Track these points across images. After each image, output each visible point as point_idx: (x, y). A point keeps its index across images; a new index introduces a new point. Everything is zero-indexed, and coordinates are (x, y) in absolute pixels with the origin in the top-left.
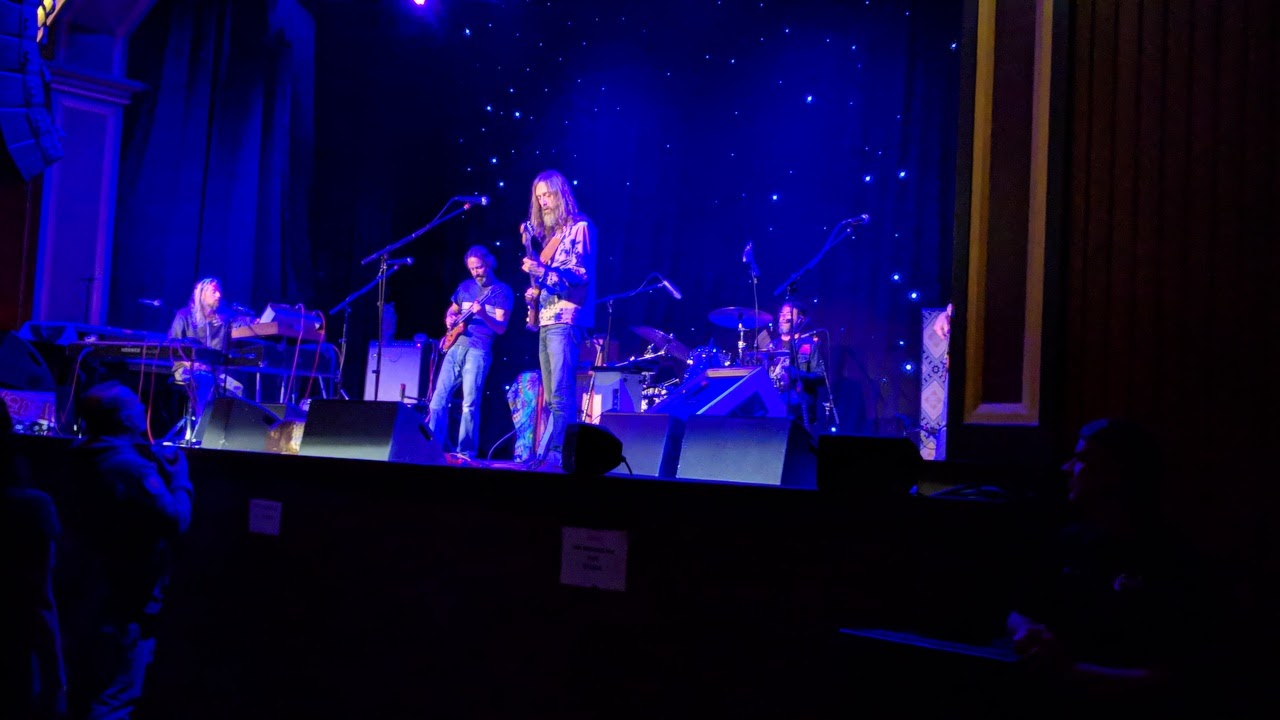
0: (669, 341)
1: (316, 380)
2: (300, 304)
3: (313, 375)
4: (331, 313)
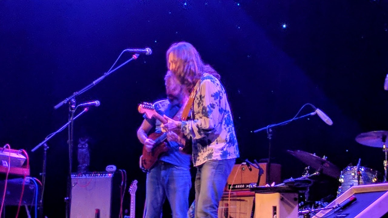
0: (323, 162)
1: (23, 208)
2: (8, 145)
3: (20, 204)
4: (33, 150)
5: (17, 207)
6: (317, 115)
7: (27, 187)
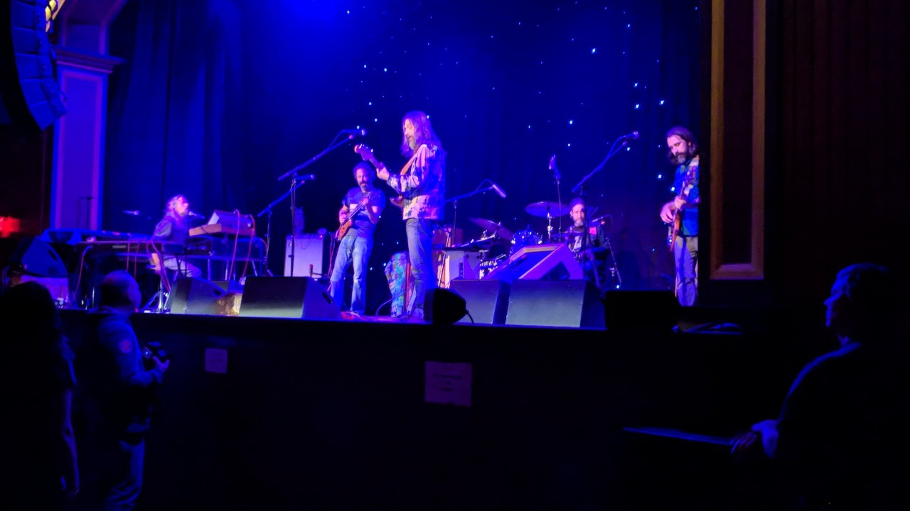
0: (498, 228)
1: (250, 264)
2: (237, 210)
3: (248, 260)
4: (259, 215)
5: (244, 263)
6: (494, 189)
7: (253, 245)
